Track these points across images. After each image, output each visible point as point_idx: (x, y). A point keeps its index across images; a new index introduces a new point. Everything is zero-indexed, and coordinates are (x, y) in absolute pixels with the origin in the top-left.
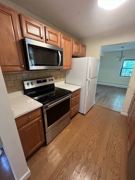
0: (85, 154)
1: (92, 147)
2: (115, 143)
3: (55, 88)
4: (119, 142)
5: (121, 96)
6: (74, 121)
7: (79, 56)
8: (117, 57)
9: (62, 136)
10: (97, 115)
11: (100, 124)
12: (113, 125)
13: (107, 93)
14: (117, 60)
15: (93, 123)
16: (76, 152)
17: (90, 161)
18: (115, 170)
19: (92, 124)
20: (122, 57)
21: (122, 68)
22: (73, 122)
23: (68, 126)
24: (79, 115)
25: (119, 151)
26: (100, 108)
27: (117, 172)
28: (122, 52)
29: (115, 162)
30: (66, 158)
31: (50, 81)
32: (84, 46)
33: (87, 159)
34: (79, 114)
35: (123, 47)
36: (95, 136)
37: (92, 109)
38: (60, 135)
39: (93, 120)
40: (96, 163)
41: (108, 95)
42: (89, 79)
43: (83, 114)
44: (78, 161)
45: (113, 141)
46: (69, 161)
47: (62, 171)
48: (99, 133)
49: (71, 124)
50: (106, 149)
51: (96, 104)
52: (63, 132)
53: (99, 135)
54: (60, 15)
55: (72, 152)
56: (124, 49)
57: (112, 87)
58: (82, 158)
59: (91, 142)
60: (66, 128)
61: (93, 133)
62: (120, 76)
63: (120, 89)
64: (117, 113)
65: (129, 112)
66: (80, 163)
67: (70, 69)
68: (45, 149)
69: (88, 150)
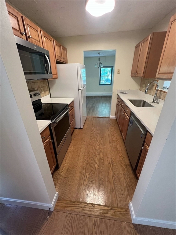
0: (97, 156)
1: (101, 149)
2: (114, 139)
3: (43, 105)
4: (116, 138)
5: (105, 104)
6: (75, 137)
7: (62, 62)
8: (96, 64)
9: (69, 154)
10: (93, 125)
11: (98, 131)
12: (108, 128)
13: (93, 104)
14: (96, 67)
15: (92, 132)
16: (90, 158)
17: (102, 159)
18: (120, 155)
19: (92, 134)
20: (99, 64)
21: (100, 76)
22: (74, 139)
23: (71, 144)
24: (76, 131)
25: (118, 143)
26: (92, 118)
27: (121, 155)
28: (99, 59)
29: (118, 150)
30: (84, 167)
31: (36, 96)
32: (65, 49)
33: (100, 158)
34: (76, 129)
35: (99, 53)
36: (99, 141)
37: (87, 122)
38: (67, 154)
39: (92, 130)
40: (107, 157)
41: (95, 105)
42: (81, 89)
43: (81, 128)
44: (94, 163)
45: (112, 139)
46: (87, 167)
47: (86, 176)
48: (101, 138)
49: (73, 141)
50: (110, 146)
51: (88, 116)
52: (68, 151)
53: (101, 139)
54: (36, 2)
55: (86, 160)
56: (100, 55)
57: (95, 97)
58: (97, 160)
59: (98, 147)
60: (70, 146)
61: (96, 140)
62: (100, 84)
63: (102, 98)
64: (108, 119)
65: (116, 115)
66: (96, 164)
67: (57, 78)
68: (59, 172)
69: (98, 153)
